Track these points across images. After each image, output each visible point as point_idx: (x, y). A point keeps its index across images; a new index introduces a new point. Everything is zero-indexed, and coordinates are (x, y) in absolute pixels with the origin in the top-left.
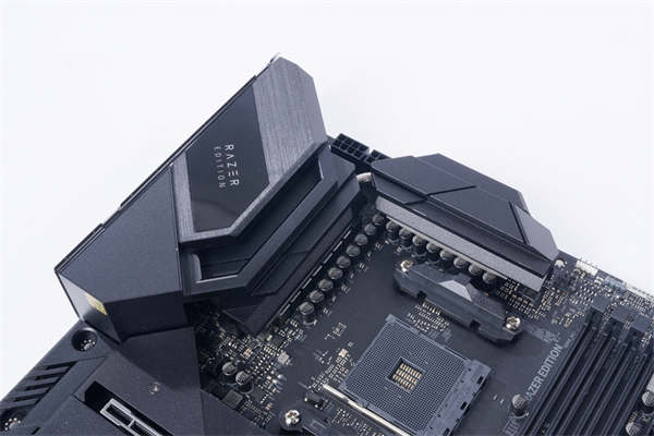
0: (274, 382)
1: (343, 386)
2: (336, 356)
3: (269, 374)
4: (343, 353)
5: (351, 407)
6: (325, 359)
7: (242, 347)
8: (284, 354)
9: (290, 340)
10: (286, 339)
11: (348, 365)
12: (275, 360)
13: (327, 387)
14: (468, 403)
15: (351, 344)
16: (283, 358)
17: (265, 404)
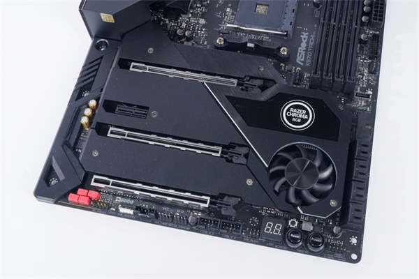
0: (202, 33)
1: (236, 22)
2: (226, 12)
3: (198, 30)
4: (228, 10)
5: (243, 30)
6: (221, 15)
7: (179, 24)
8: (201, 19)
9: (201, 13)
10: (198, 13)
11: (232, 14)
12: (198, 23)
13: (228, 25)
14: (293, 21)
15: (230, 5)
16: (202, 21)
17: (203, 42)
